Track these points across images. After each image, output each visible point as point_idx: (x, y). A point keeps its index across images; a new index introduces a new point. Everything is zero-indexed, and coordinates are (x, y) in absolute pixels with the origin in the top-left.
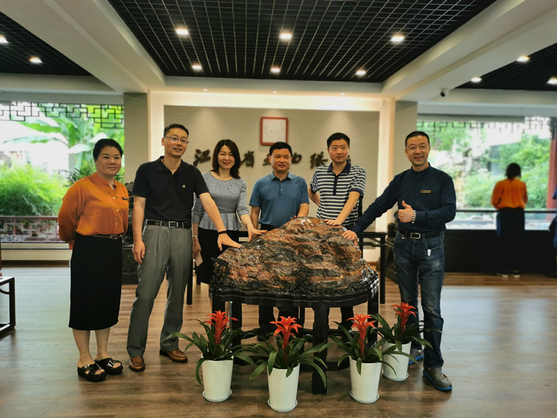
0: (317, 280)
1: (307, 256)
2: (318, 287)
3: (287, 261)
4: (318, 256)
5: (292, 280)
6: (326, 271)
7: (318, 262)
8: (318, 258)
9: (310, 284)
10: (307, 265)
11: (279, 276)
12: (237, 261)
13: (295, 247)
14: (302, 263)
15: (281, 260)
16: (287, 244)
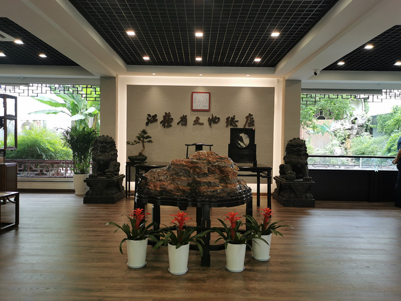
0: (203, 188)
1: (198, 173)
2: (205, 194)
3: (185, 176)
4: (205, 173)
5: (187, 189)
6: (210, 182)
7: (205, 177)
8: (205, 175)
9: (200, 192)
10: (197, 179)
11: (180, 186)
12: (154, 178)
13: (190, 168)
14: (194, 178)
15: (181, 176)
16: (186, 166)
